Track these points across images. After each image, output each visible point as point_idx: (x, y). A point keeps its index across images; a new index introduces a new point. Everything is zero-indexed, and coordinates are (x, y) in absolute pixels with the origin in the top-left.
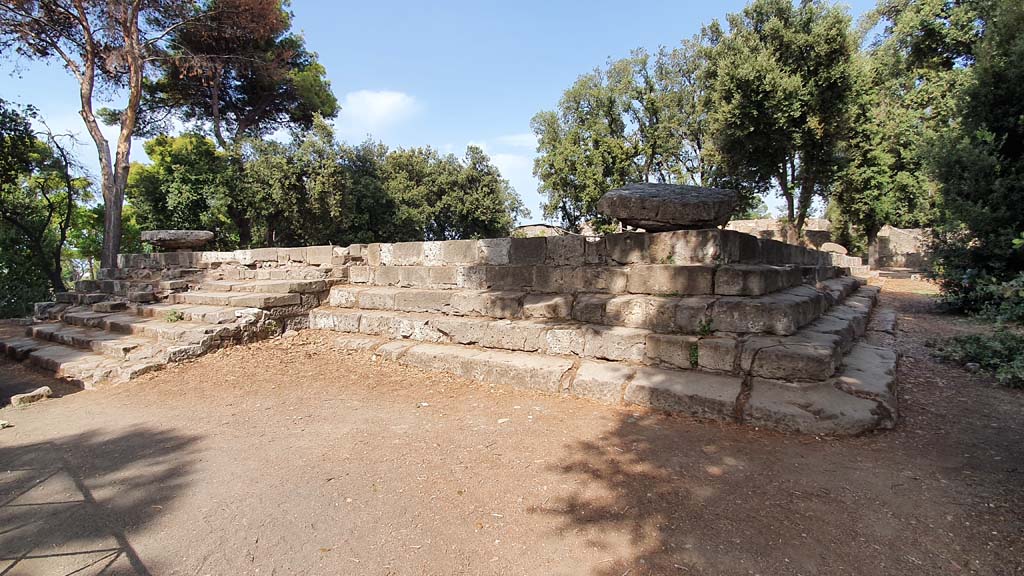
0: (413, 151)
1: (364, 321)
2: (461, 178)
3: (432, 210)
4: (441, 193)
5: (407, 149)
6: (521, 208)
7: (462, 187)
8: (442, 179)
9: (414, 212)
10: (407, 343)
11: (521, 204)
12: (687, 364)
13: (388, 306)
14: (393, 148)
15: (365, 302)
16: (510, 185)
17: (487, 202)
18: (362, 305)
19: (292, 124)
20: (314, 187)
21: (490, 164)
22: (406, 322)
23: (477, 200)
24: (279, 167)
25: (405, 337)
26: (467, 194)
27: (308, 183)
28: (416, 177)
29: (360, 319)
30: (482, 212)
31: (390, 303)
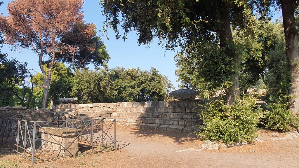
0: (133, 69)
1: (121, 119)
2: (149, 78)
3: (139, 89)
4: (142, 83)
5: (131, 69)
6: (172, 86)
7: (149, 81)
8: (143, 78)
9: (133, 90)
10: (130, 123)
11: (172, 85)
12: (177, 124)
13: (126, 116)
14: (126, 69)
15: (121, 115)
16: (168, 78)
17: (158, 86)
18: (120, 116)
19: (94, 62)
20: (102, 84)
21: (158, 73)
22: (130, 119)
23: (154, 85)
24: (93, 78)
25: (130, 122)
26: (151, 83)
27: (101, 83)
28: (134, 78)
29: (120, 119)
30: (156, 90)
31: (126, 115)
